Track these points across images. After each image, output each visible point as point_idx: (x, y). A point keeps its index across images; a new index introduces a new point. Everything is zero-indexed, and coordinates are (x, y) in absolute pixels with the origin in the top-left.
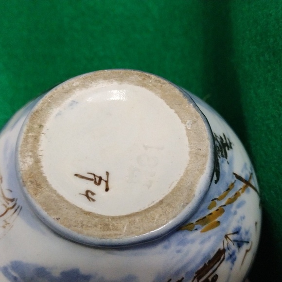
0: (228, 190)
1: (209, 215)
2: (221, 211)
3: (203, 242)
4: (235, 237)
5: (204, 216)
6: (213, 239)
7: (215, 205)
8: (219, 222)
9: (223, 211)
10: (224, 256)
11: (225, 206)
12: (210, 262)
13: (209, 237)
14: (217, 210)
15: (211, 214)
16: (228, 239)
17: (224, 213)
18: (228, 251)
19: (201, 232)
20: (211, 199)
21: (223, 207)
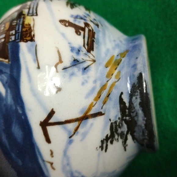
0: (108, 96)
1: (117, 68)
2: (109, 75)
3: (108, 50)
4: (85, 65)
5: (119, 65)
6: (103, 55)
7: (116, 76)
8: (107, 67)
9: (107, 76)
10: (85, 48)
11: (108, 81)
12: (93, 41)
13: (106, 55)
14: (112, 75)
15: (116, 69)
16: (91, 60)
17: (106, 76)
18: (84, 52)
19: (114, 56)
20: (121, 79)
21: (108, 79)
